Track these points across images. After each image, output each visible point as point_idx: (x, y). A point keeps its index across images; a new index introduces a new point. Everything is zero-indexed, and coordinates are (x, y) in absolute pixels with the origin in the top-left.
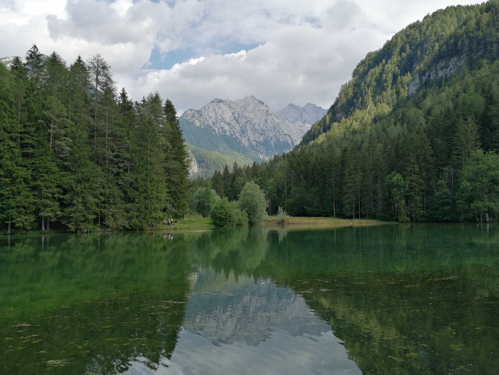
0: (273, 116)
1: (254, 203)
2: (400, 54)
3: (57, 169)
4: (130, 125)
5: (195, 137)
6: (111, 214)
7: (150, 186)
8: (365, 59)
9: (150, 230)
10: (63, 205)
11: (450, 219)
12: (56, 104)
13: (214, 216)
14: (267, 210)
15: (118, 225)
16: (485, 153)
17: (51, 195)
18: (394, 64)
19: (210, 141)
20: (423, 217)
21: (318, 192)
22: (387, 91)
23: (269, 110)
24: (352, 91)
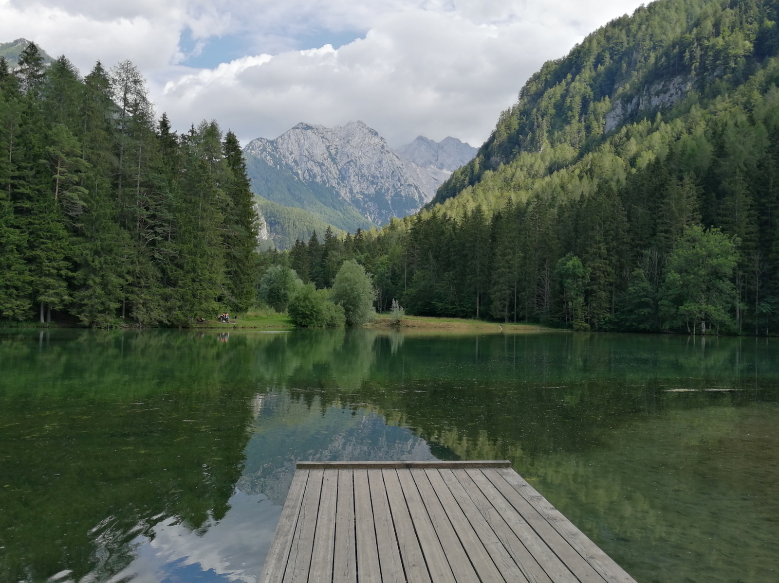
0: (391, 154)
1: (356, 293)
2: (596, 66)
3: (63, 233)
4: (172, 169)
5: (266, 183)
6: (142, 301)
7: (201, 262)
8: (539, 71)
9: (198, 328)
10: (72, 286)
11: (648, 328)
12: (65, 136)
13: (293, 311)
14: (375, 304)
15: (151, 319)
16: (705, 231)
17: (56, 271)
18: (585, 82)
19: (289, 190)
20: (609, 323)
21: (454, 279)
22: (572, 125)
23: (385, 145)
24: (518, 121)
